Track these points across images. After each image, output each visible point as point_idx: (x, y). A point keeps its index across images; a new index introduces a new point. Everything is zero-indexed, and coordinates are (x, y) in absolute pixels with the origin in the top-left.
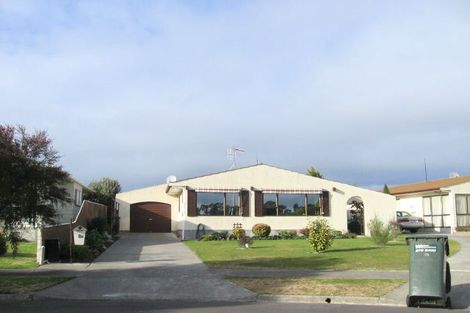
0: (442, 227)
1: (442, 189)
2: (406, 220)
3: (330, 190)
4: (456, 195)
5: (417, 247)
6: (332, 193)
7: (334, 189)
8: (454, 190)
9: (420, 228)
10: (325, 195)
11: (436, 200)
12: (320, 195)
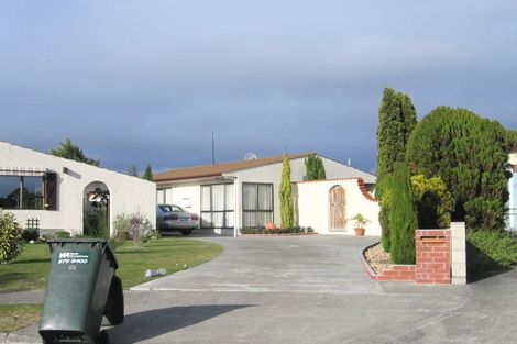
0: (224, 227)
1: (225, 175)
2: (174, 218)
3: (59, 171)
4: (244, 184)
5: (61, 255)
6: (62, 175)
7: (66, 170)
8: (241, 176)
9: (194, 228)
10: (51, 179)
11: (218, 190)
12: (43, 177)
